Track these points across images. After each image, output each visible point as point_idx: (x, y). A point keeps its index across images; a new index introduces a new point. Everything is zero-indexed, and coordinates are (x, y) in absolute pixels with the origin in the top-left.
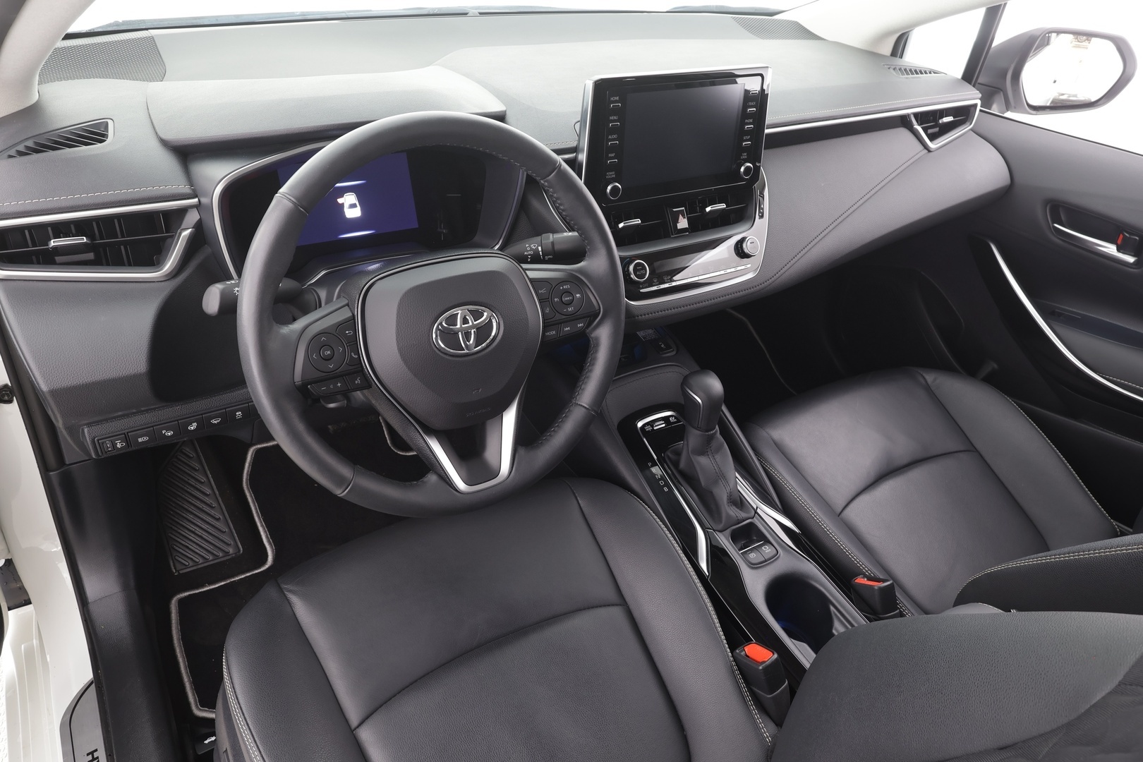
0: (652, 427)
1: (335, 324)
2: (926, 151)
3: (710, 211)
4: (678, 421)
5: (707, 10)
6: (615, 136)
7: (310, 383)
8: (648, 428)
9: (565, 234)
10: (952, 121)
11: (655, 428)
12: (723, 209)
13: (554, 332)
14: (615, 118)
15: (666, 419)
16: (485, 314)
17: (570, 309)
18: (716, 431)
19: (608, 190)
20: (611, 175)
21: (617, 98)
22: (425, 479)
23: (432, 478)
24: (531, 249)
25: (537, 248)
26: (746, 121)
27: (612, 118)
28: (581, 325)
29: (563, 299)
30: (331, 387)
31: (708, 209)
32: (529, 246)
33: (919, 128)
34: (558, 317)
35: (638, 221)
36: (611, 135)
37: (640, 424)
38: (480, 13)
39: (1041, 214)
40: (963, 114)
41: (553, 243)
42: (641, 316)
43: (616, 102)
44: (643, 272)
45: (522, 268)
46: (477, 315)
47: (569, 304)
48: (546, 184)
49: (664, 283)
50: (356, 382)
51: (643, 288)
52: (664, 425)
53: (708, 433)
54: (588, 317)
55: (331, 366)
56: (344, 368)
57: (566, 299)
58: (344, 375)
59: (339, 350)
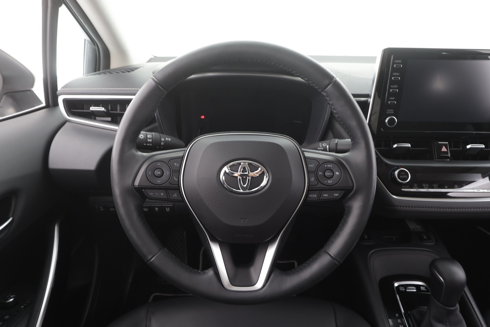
0: (406, 289)
1: (169, 158)
3: (470, 148)
4: (427, 291)
6: (396, 86)
7: (145, 189)
8: (402, 289)
9: (346, 140)
11: (408, 290)
12: (482, 149)
13: (315, 196)
14: (397, 74)
15: (418, 287)
16: (260, 169)
17: (329, 182)
18: (456, 309)
19: (386, 121)
20: (391, 111)
21: (400, 61)
22: (207, 271)
23: (210, 272)
24: (322, 147)
25: (326, 146)
27: (395, 74)
28: (336, 195)
29: (326, 174)
30: (157, 194)
31: (469, 147)
32: (322, 145)
34: (320, 185)
35: (410, 145)
36: (393, 85)
37: (396, 285)
41: (337, 144)
42: (400, 207)
43: (399, 63)
44: (405, 177)
45: (301, 150)
46: (253, 168)
47: (330, 178)
48: (325, 94)
49: (423, 188)
50: (174, 196)
51: (404, 188)
52: (415, 290)
53: (450, 308)
54: (343, 190)
55: (159, 181)
56: (167, 184)
57: (328, 174)
58: (166, 189)
59: (167, 173)
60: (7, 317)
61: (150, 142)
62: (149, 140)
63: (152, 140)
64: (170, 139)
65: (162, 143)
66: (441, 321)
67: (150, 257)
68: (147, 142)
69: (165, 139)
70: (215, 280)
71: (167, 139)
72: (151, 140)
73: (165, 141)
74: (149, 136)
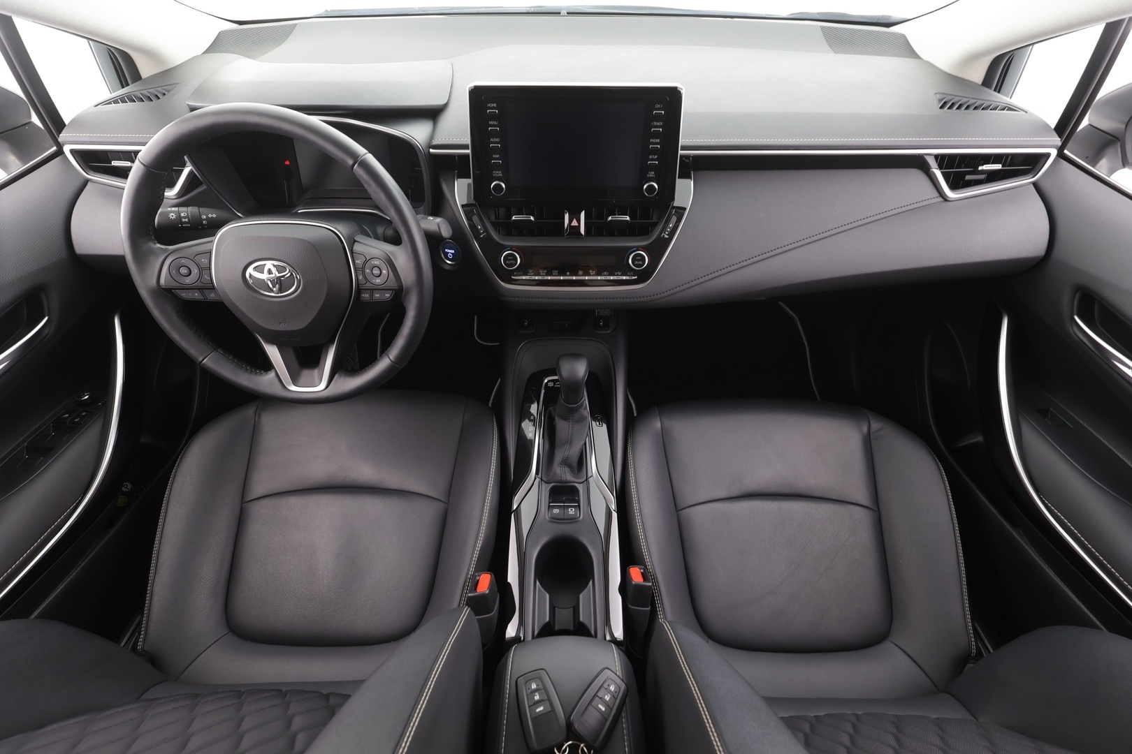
0: (555, 384)
2: (941, 199)
3: (613, 221)
5: (808, 18)
6: (497, 140)
7: (174, 289)
8: (551, 384)
10: (999, 170)
12: (626, 221)
13: (366, 296)
14: (495, 123)
16: (288, 271)
17: (378, 281)
18: (581, 406)
19: (492, 187)
21: (495, 105)
22: (265, 374)
23: (272, 374)
26: (651, 140)
27: (491, 123)
28: (387, 295)
29: (373, 272)
30: (190, 295)
31: (610, 219)
33: (938, 174)
34: (369, 284)
35: (530, 218)
36: (493, 138)
37: (546, 380)
38: (568, 13)
39: (1067, 300)
40: (1031, 163)
43: (493, 108)
44: (513, 262)
46: (281, 270)
47: (378, 276)
49: (538, 275)
51: (516, 275)
53: (570, 406)
54: (393, 290)
55: (188, 280)
56: (198, 284)
57: (376, 271)
58: (200, 289)
59: (195, 271)
60: (84, 414)
61: (185, 223)
62: (184, 220)
63: (189, 219)
64: (214, 216)
65: (204, 222)
66: (564, 418)
67: (201, 359)
68: (182, 223)
69: (207, 217)
70: (276, 381)
71: (210, 216)
72: (186, 220)
73: (208, 219)
74: (182, 215)
